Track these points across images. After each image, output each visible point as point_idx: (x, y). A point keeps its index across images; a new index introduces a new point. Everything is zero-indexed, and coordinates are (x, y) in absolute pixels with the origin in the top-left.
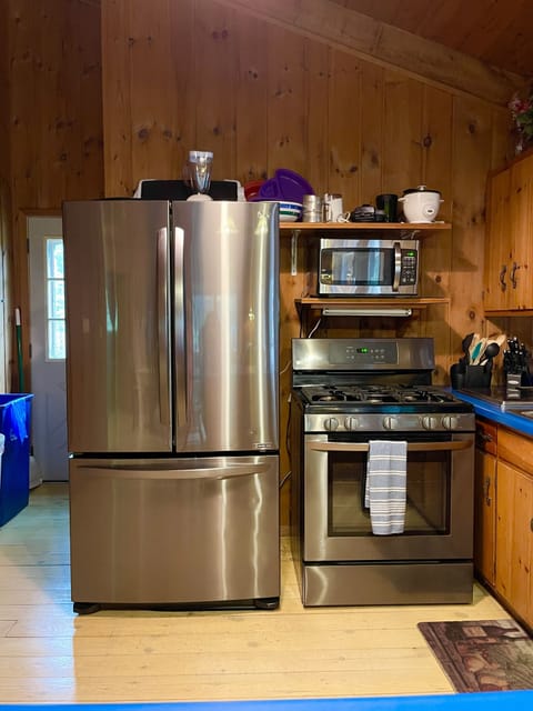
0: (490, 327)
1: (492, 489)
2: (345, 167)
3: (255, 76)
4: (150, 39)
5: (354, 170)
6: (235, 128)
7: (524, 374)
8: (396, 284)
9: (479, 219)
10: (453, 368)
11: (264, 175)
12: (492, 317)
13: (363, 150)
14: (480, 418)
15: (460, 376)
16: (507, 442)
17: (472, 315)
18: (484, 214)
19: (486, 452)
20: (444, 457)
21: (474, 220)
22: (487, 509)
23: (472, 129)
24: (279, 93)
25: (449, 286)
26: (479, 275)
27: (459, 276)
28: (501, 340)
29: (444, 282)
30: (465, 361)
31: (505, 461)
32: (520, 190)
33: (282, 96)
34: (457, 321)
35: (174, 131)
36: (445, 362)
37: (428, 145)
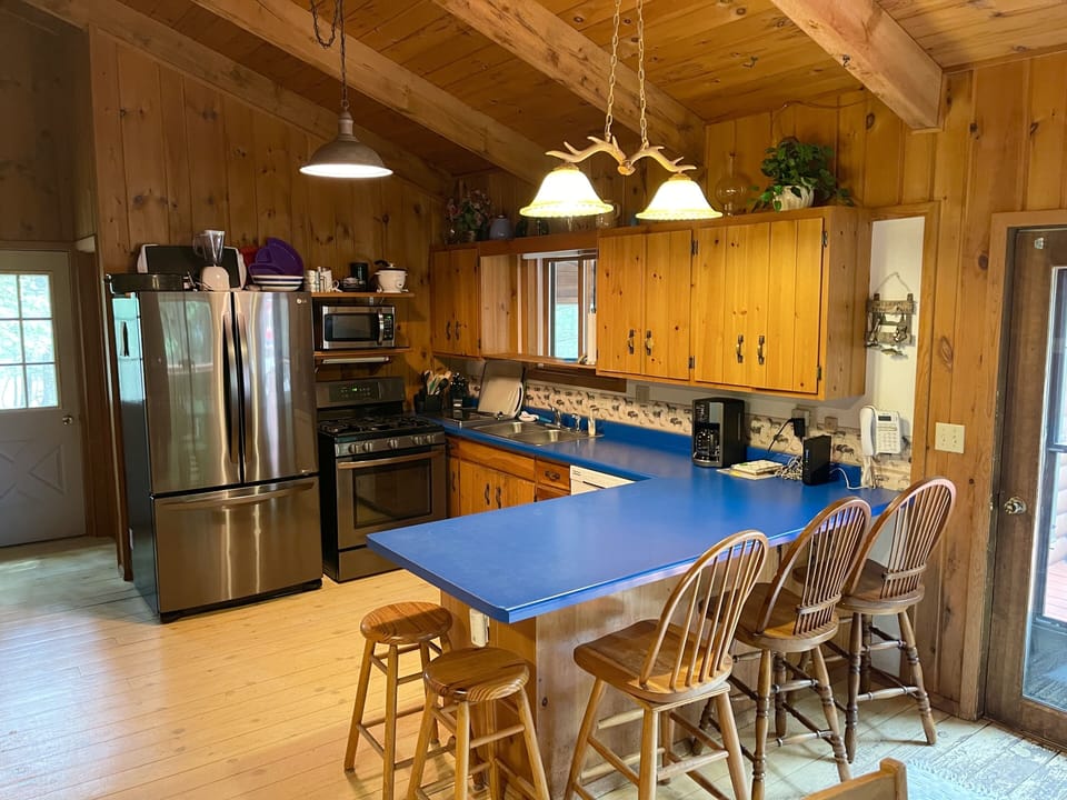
0: (437, 364)
1: (456, 480)
2: (323, 236)
3: (244, 155)
4: (141, 112)
5: (330, 239)
6: (228, 199)
7: (464, 399)
8: (381, 339)
9: (425, 281)
10: (415, 397)
11: (256, 242)
12: (438, 356)
13: (337, 224)
14: (447, 434)
15: (422, 403)
16: (465, 447)
17: (424, 355)
18: (429, 276)
19: (450, 456)
20: (427, 462)
21: (422, 281)
22: (454, 495)
23: (417, 209)
24: (265, 171)
25: (407, 332)
26: (427, 323)
27: (414, 324)
28: (448, 376)
29: (403, 330)
30: (424, 392)
31: (466, 460)
32: (458, 271)
33: (267, 174)
34: (413, 359)
35: (171, 199)
36: (410, 392)
37: (386, 221)
